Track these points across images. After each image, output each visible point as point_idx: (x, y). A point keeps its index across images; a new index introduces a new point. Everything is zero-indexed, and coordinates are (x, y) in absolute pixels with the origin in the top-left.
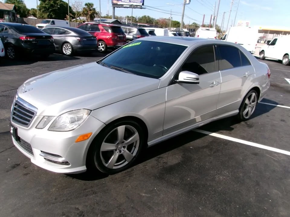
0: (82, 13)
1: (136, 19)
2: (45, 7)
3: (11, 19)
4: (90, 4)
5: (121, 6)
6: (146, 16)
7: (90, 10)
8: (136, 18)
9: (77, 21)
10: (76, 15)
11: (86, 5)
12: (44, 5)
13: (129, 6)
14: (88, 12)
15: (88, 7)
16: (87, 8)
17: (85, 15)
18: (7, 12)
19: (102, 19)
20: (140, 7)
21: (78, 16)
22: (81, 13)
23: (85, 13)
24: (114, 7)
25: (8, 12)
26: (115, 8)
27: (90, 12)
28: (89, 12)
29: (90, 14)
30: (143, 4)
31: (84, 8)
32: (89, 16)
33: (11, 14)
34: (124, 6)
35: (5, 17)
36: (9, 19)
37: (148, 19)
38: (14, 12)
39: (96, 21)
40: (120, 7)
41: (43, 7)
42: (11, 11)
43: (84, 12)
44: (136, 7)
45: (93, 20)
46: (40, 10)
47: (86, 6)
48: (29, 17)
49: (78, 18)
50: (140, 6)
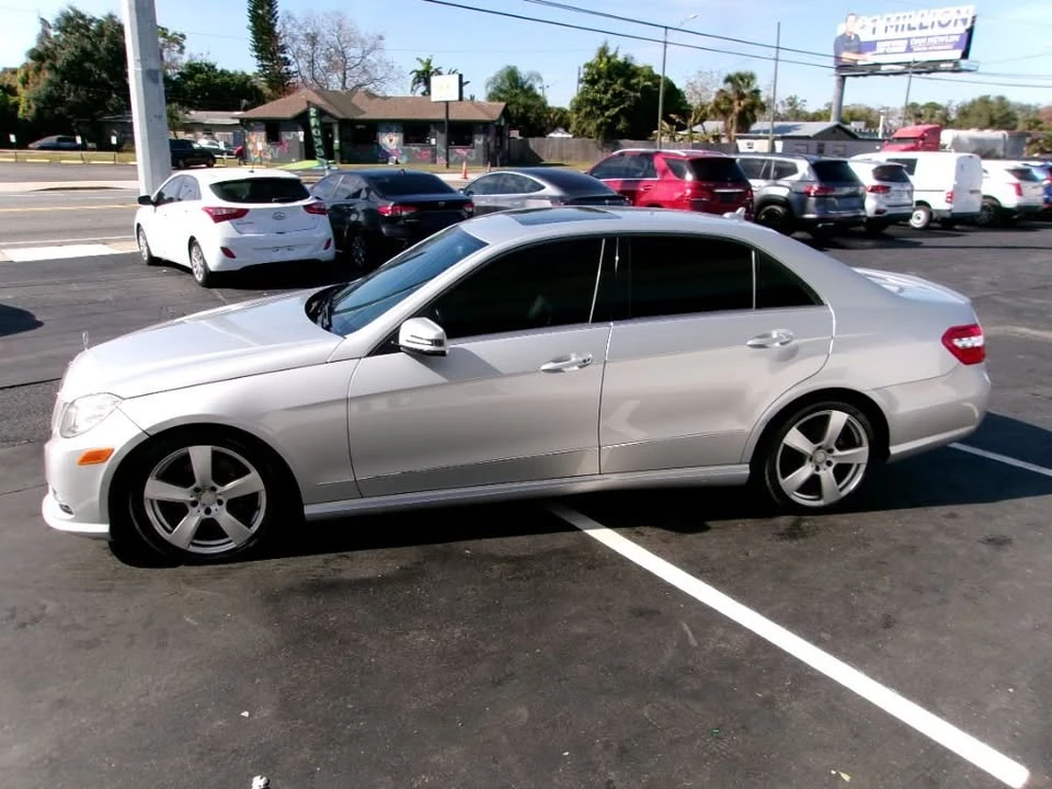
0: (712, 111)
1: (948, 114)
2: (594, 102)
3: (492, 145)
4: (742, 77)
5: (874, 70)
6: (988, 97)
7: (742, 97)
8: (947, 109)
9: (692, 138)
10: (690, 117)
11: (729, 79)
12: (590, 96)
13: (900, 68)
14: (731, 102)
15: (733, 88)
16: (731, 92)
17: (720, 116)
18: (481, 127)
19: (777, 124)
20: (950, 65)
21: (697, 121)
22: (709, 108)
23: (721, 110)
24: (844, 77)
25: (484, 127)
26: (848, 78)
27: (740, 105)
28: (736, 103)
29: (737, 109)
30: (965, 55)
31: (722, 91)
32: (733, 117)
33: (493, 131)
34: (884, 68)
35: (476, 141)
36: (484, 145)
37: (999, 110)
38: (503, 123)
39: (758, 132)
40: (864, 75)
41: (588, 100)
42: (494, 122)
43: (717, 104)
44: (931, 68)
45: (747, 131)
46: (578, 110)
47: (729, 84)
48: (552, 135)
49: (697, 128)
50: (950, 61)
